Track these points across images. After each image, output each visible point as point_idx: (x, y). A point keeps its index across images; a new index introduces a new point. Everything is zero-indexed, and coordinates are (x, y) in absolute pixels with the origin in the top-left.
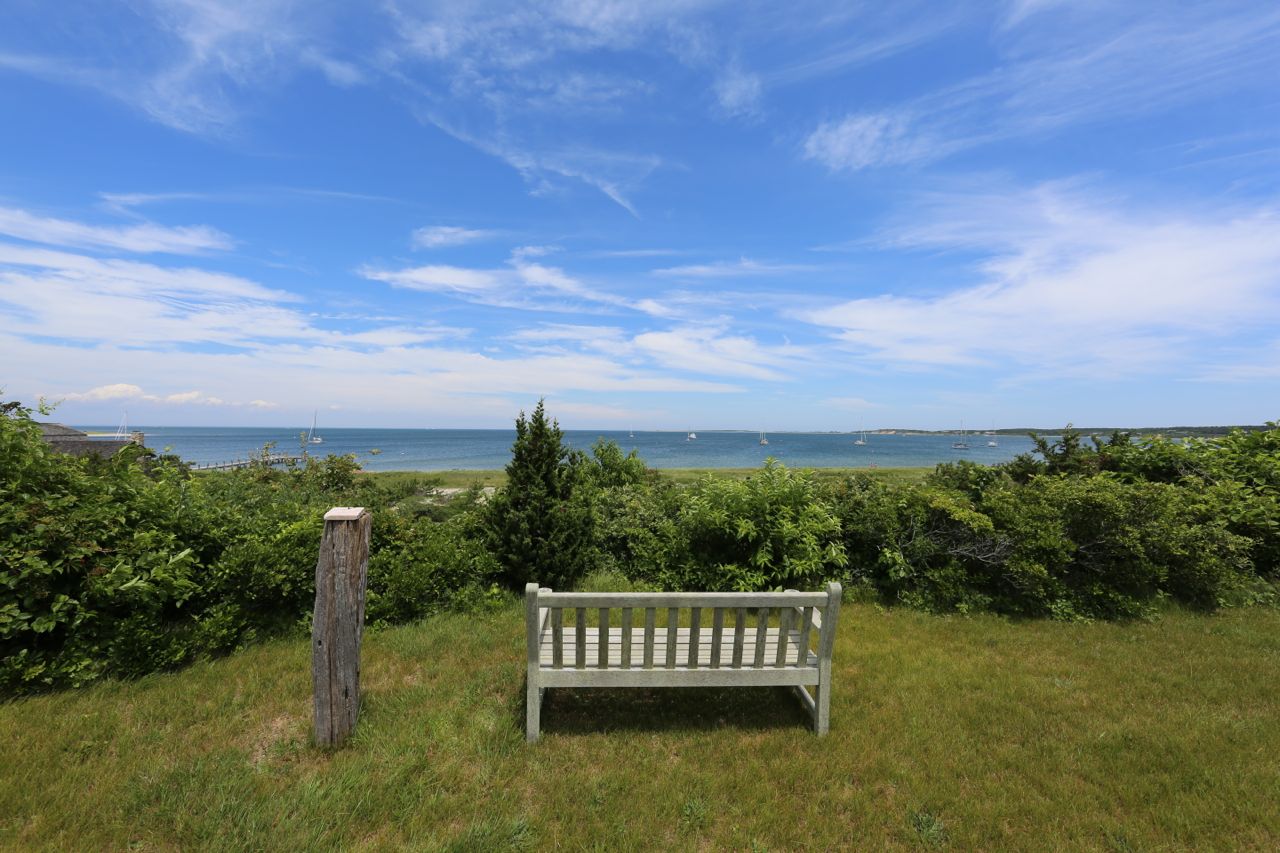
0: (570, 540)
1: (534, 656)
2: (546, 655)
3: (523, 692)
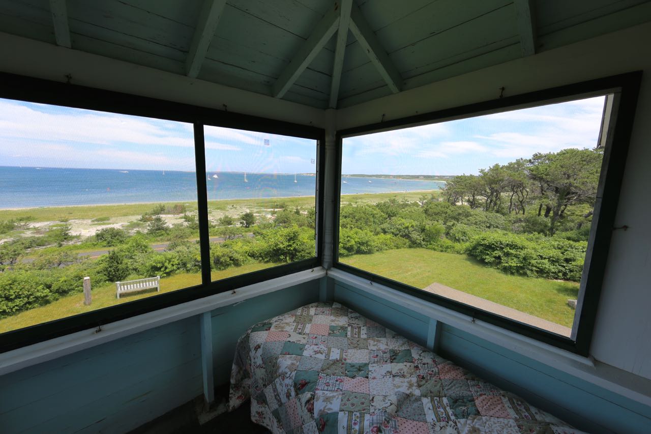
0: (123, 271)
1: (118, 289)
2: (119, 289)
3: (116, 295)
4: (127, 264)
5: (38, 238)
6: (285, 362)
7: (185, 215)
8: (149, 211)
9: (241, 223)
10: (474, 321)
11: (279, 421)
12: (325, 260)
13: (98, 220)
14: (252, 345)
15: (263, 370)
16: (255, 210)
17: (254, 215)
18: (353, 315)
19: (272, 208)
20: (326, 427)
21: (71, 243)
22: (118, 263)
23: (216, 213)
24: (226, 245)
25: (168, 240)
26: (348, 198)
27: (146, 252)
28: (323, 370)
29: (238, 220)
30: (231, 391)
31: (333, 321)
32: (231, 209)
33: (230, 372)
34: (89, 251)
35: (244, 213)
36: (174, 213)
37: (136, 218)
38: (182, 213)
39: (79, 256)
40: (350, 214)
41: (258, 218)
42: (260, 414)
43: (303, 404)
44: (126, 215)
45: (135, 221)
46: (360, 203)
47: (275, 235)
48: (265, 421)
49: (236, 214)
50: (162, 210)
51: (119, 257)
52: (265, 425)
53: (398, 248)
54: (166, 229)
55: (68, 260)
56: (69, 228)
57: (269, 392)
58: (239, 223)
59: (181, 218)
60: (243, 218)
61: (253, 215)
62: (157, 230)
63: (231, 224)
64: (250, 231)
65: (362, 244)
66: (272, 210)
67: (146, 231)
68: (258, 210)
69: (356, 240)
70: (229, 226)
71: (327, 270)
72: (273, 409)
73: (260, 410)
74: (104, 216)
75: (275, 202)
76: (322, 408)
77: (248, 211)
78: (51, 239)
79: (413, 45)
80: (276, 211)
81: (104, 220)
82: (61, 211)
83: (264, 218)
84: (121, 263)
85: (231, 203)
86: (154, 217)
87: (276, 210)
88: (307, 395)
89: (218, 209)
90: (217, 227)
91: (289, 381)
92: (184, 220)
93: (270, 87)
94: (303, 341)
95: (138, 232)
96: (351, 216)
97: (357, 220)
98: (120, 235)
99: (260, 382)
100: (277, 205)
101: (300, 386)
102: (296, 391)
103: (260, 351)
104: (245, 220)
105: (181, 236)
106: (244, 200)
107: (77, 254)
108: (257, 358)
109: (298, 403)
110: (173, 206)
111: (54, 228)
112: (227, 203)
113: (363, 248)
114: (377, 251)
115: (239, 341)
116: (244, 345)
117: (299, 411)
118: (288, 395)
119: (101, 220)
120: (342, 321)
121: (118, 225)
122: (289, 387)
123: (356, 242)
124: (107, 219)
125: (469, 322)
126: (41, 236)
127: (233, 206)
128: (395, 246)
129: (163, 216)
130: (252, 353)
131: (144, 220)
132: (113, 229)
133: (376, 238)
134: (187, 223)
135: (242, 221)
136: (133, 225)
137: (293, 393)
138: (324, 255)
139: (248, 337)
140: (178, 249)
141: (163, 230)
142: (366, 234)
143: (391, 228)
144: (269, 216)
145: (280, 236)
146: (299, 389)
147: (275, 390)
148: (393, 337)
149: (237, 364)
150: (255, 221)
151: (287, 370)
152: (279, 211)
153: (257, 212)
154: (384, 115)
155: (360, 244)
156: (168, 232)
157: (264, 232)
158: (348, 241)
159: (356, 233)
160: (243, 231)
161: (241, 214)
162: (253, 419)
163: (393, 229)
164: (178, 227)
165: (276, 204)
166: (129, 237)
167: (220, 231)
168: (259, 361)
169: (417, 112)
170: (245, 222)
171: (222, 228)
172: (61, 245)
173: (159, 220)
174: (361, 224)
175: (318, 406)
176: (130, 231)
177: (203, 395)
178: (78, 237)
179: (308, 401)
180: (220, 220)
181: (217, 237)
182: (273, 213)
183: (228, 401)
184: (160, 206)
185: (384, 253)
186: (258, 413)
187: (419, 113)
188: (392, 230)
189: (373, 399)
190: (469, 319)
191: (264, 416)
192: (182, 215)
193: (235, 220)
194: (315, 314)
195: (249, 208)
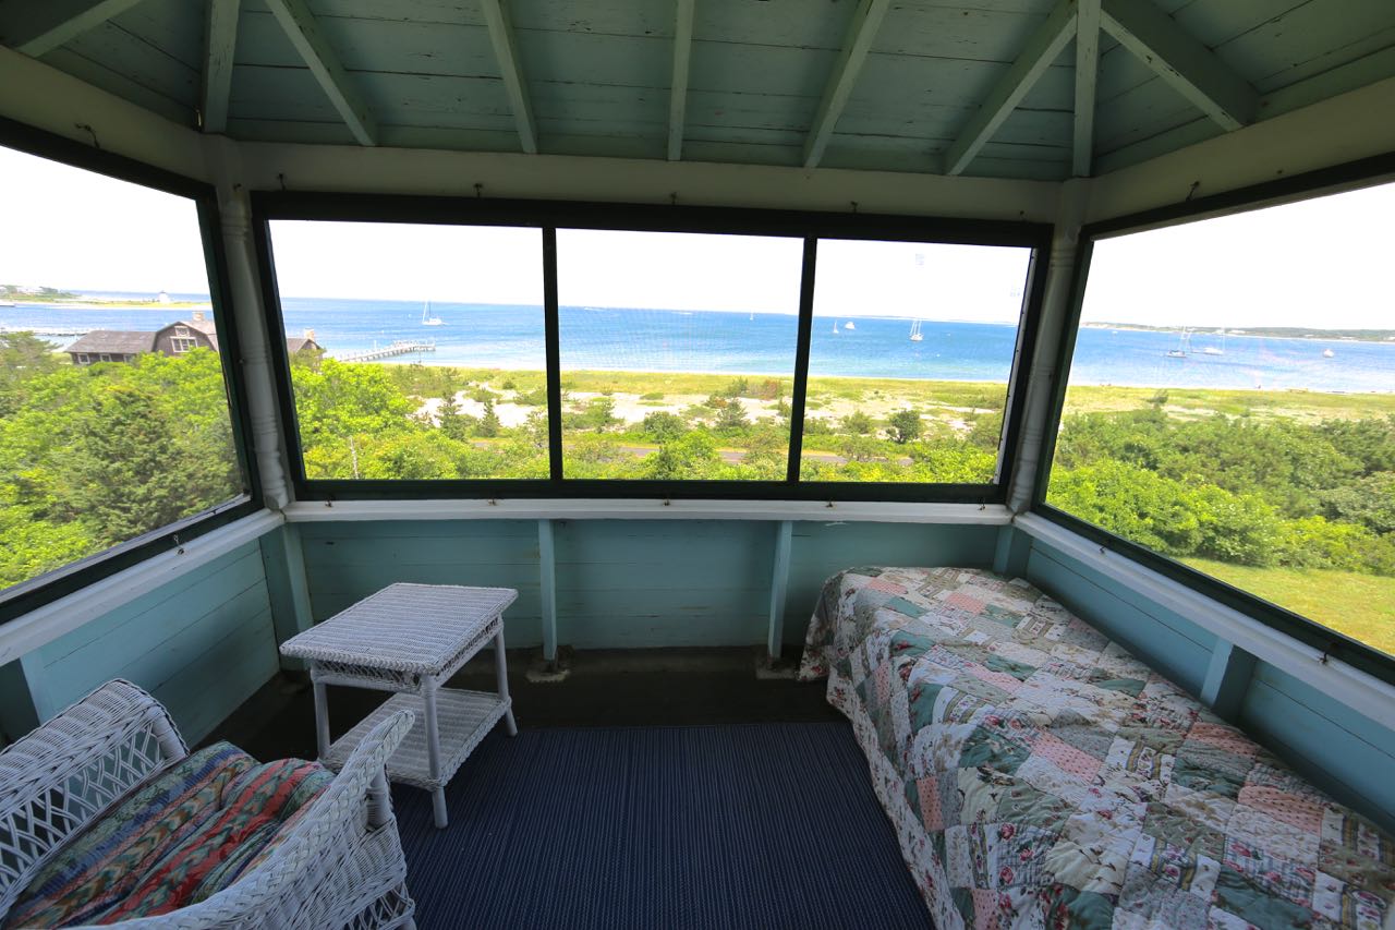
4: (681, 473)
5: (577, 416)
6: (885, 618)
7: (781, 403)
8: (722, 388)
9: (889, 432)
10: (1325, 661)
11: (863, 700)
12: (1016, 495)
13: (649, 397)
14: (844, 588)
15: (853, 624)
16: (925, 407)
17: (922, 417)
18: (1046, 604)
19: (970, 406)
20: (919, 698)
21: (612, 429)
22: (670, 469)
23: (839, 404)
24: (847, 471)
25: (746, 446)
26: (1218, 399)
27: (709, 458)
28: (944, 644)
29: (884, 424)
30: (805, 655)
31: (997, 600)
32: (872, 399)
33: (807, 626)
34: (633, 446)
35: (899, 411)
36: (762, 397)
37: (699, 400)
38: (774, 397)
39: (620, 452)
40: (1203, 442)
41: (929, 425)
42: (840, 692)
43: (897, 668)
44: (686, 392)
45: (699, 405)
46: (1261, 417)
47: (960, 466)
48: (845, 704)
49: (880, 410)
50: (741, 389)
51: (673, 460)
52: (844, 711)
53: (1378, 572)
54: (746, 426)
55: (608, 454)
56: (613, 405)
57: (855, 659)
58: (884, 432)
59: (773, 408)
60: (894, 422)
61: (916, 418)
62: (730, 425)
63: (867, 432)
64: (903, 452)
65: (1228, 532)
66: (969, 410)
67: (712, 425)
68: (933, 407)
69: (1205, 517)
70: (863, 436)
71: (1016, 514)
72: (857, 683)
73: (841, 686)
74: (657, 391)
75: (980, 392)
76: (921, 676)
77: (909, 407)
78: (590, 420)
79: (1275, 20)
80: (979, 415)
81: (656, 398)
82: (604, 377)
83: (943, 428)
84: (674, 470)
85: (875, 386)
86: (728, 401)
87: (978, 411)
88: (906, 658)
89: (846, 396)
90: (836, 434)
91: (884, 639)
92: (777, 411)
93: (940, 159)
94: (926, 605)
95: (701, 426)
96: (1204, 448)
97: (1224, 465)
98: (675, 427)
99: (847, 641)
100: (983, 400)
101: (897, 648)
102: (891, 652)
103: (853, 598)
104: (897, 426)
105: (768, 442)
106: (903, 382)
107: (619, 447)
108: (847, 607)
109: (890, 667)
110: (762, 382)
111: (595, 403)
112: (865, 387)
113: (1225, 543)
114: (1284, 563)
115: (827, 582)
116: (833, 590)
117: (889, 678)
118: (879, 658)
119: (653, 397)
120: (1021, 606)
121: (675, 406)
122: (883, 646)
123: (1201, 524)
124: (659, 396)
125: (1313, 660)
126: (581, 413)
127: (877, 393)
128: (1366, 564)
129: (744, 402)
130: (842, 601)
131: (712, 404)
132: (666, 415)
133: (1286, 525)
134: (781, 418)
135: (891, 428)
136: (696, 412)
137: (886, 655)
138: (1015, 484)
139: (840, 577)
140: (761, 462)
141: (740, 425)
142: (1247, 506)
143: (1364, 507)
144: (958, 423)
145: (972, 470)
146: (896, 649)
147: (864, 652)
148: (1120, 657)
149: (818, 616)
150: (923, 431)
151: (885, 626)
152: (985, 414)
153: (930, 412)
154: (1197, 184)
155: (1216, 529)
156: (747, 430)
157: (936, 454)
158: (1174, 515)
159: (1210, 499)
160: (890, 449)
161: (892, 413)
162: (829, 698)
163: (1373, 510)
164: (765, 423)
165: (980, 397)
166: (688, 431)
167: (841, 441)
168: (849, 612)
169: (1280, 172)
170: (897, 431)
171: (847, 436)
172: (600, 431)
173: (735, 406)
174: (1237, 477)
175: (917, 674)
176: (689, 421)
177: (766, 646)
178: (621, 421)
179: (904, 666)
180: (846, 419)
181: (834, 455)
182: (970, 418)
183: (798, 668)
184: (741, 380)
185: (1309, 575)
186: (837, 690)
187: (1283, 175)
188: (1368, 513)
189: (1012, 700)
190: (1316, 654)
191: (845, 696)
192: (775, 402)
193: (876, 424)
194: (967, 582)
195: (914, 400)
